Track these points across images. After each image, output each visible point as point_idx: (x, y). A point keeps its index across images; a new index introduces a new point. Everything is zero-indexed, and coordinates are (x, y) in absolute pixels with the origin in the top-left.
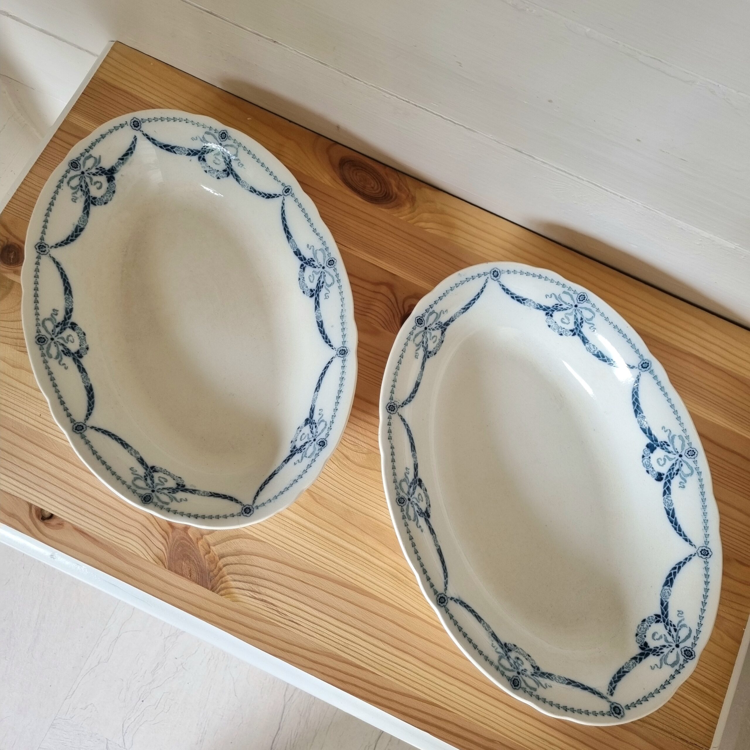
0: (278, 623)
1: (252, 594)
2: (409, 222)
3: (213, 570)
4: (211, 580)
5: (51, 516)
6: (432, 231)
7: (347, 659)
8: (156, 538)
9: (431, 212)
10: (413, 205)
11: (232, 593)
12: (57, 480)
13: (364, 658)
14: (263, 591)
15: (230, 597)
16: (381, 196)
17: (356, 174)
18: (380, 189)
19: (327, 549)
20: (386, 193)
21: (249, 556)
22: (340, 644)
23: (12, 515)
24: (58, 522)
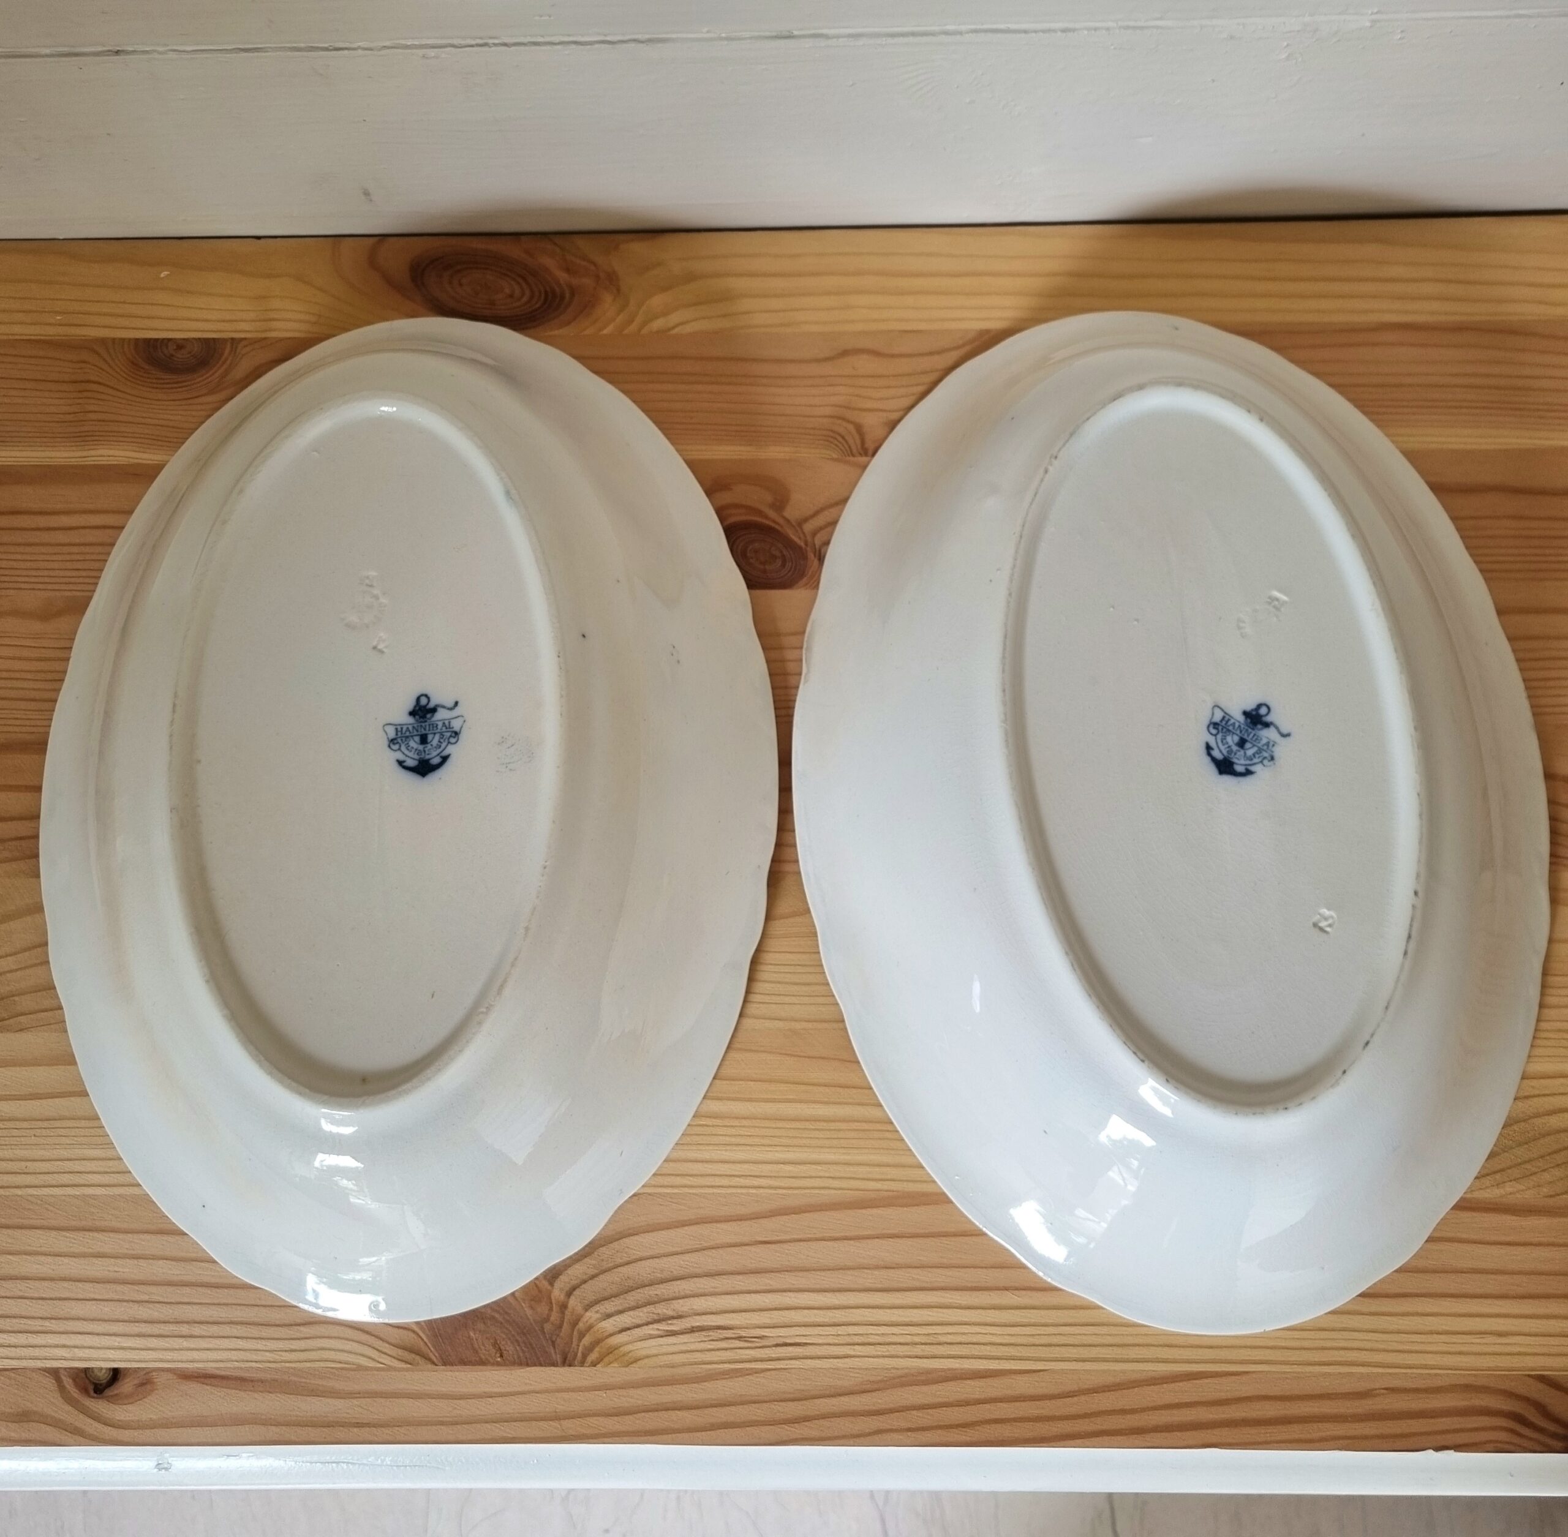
0: (753, 1365)
1: (663, 1327)
2: (626, 332)
3: (549, 1316)
4: (553, 1343)
5: (116, 1375)
6: (688, 329)
7: (949, 1369)
9: (665, 289)
10: (618, 290)
11: (617, 1348)
12: (91, 1285)
13: (988, 1348)
14: (685, 1309)
15: (616, 1360)
16: (537, 306)
17: (461, 285)
18: (528, 293)
19: (784, 1141)
20: (546, 292)
21: (615, 1245)
22: (916, 1344)
23: (24, 1417)
24: (136, 1382)
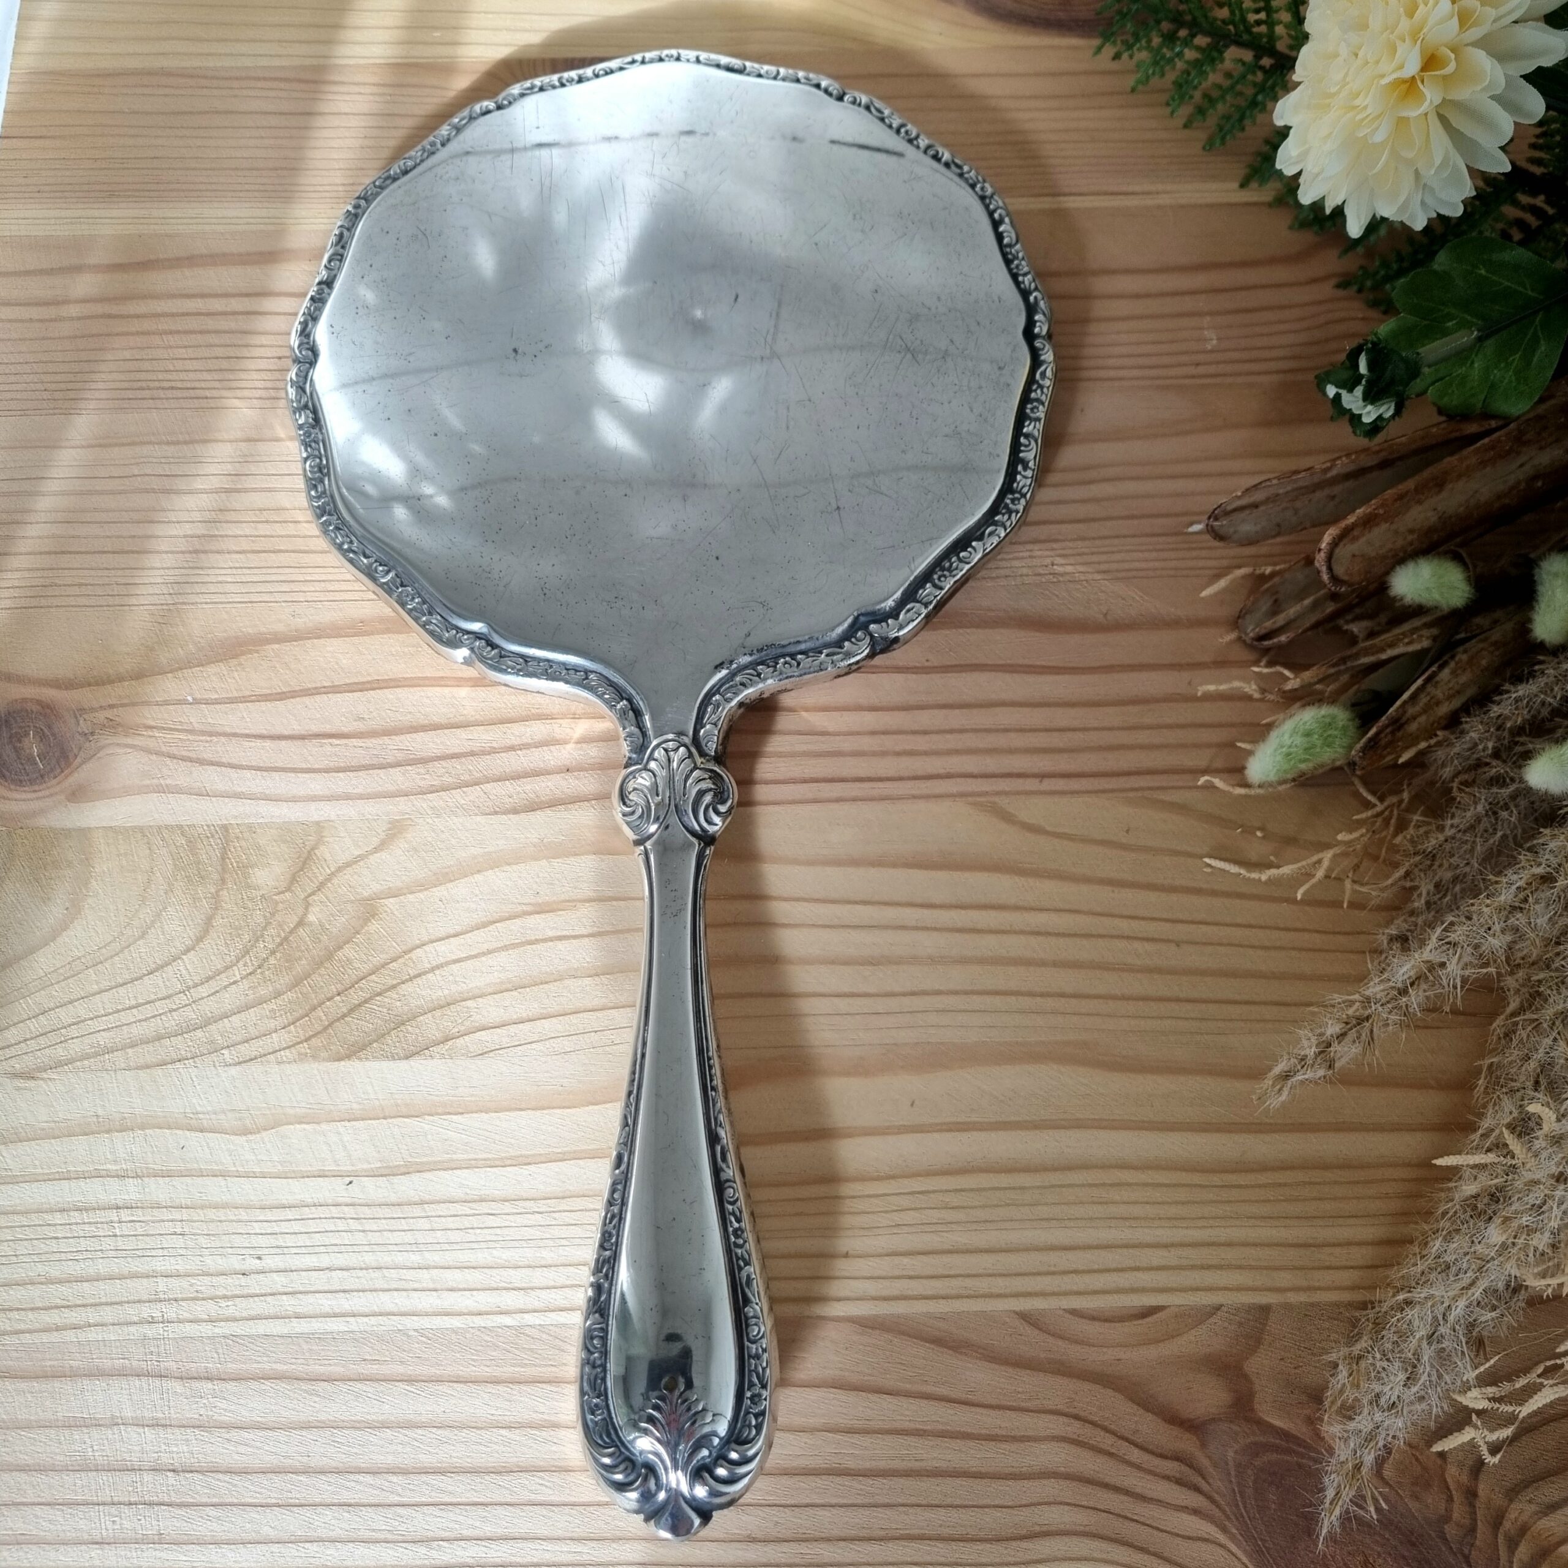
8: (1159, 1502)
